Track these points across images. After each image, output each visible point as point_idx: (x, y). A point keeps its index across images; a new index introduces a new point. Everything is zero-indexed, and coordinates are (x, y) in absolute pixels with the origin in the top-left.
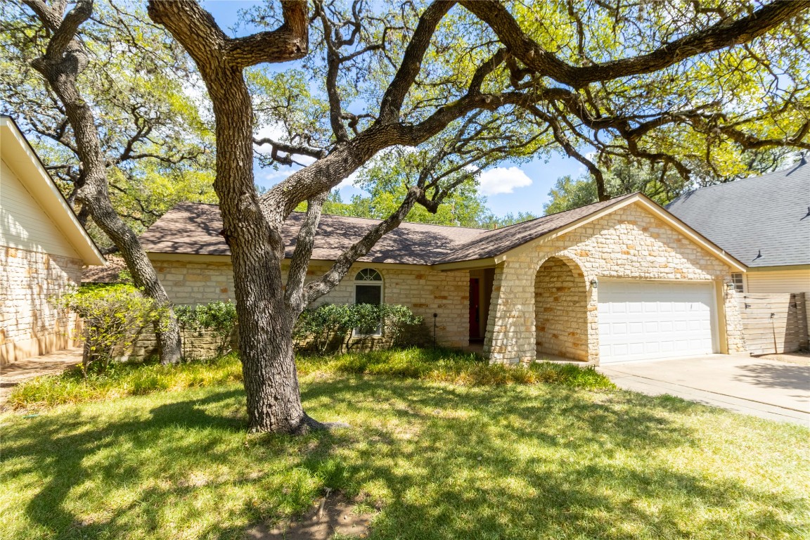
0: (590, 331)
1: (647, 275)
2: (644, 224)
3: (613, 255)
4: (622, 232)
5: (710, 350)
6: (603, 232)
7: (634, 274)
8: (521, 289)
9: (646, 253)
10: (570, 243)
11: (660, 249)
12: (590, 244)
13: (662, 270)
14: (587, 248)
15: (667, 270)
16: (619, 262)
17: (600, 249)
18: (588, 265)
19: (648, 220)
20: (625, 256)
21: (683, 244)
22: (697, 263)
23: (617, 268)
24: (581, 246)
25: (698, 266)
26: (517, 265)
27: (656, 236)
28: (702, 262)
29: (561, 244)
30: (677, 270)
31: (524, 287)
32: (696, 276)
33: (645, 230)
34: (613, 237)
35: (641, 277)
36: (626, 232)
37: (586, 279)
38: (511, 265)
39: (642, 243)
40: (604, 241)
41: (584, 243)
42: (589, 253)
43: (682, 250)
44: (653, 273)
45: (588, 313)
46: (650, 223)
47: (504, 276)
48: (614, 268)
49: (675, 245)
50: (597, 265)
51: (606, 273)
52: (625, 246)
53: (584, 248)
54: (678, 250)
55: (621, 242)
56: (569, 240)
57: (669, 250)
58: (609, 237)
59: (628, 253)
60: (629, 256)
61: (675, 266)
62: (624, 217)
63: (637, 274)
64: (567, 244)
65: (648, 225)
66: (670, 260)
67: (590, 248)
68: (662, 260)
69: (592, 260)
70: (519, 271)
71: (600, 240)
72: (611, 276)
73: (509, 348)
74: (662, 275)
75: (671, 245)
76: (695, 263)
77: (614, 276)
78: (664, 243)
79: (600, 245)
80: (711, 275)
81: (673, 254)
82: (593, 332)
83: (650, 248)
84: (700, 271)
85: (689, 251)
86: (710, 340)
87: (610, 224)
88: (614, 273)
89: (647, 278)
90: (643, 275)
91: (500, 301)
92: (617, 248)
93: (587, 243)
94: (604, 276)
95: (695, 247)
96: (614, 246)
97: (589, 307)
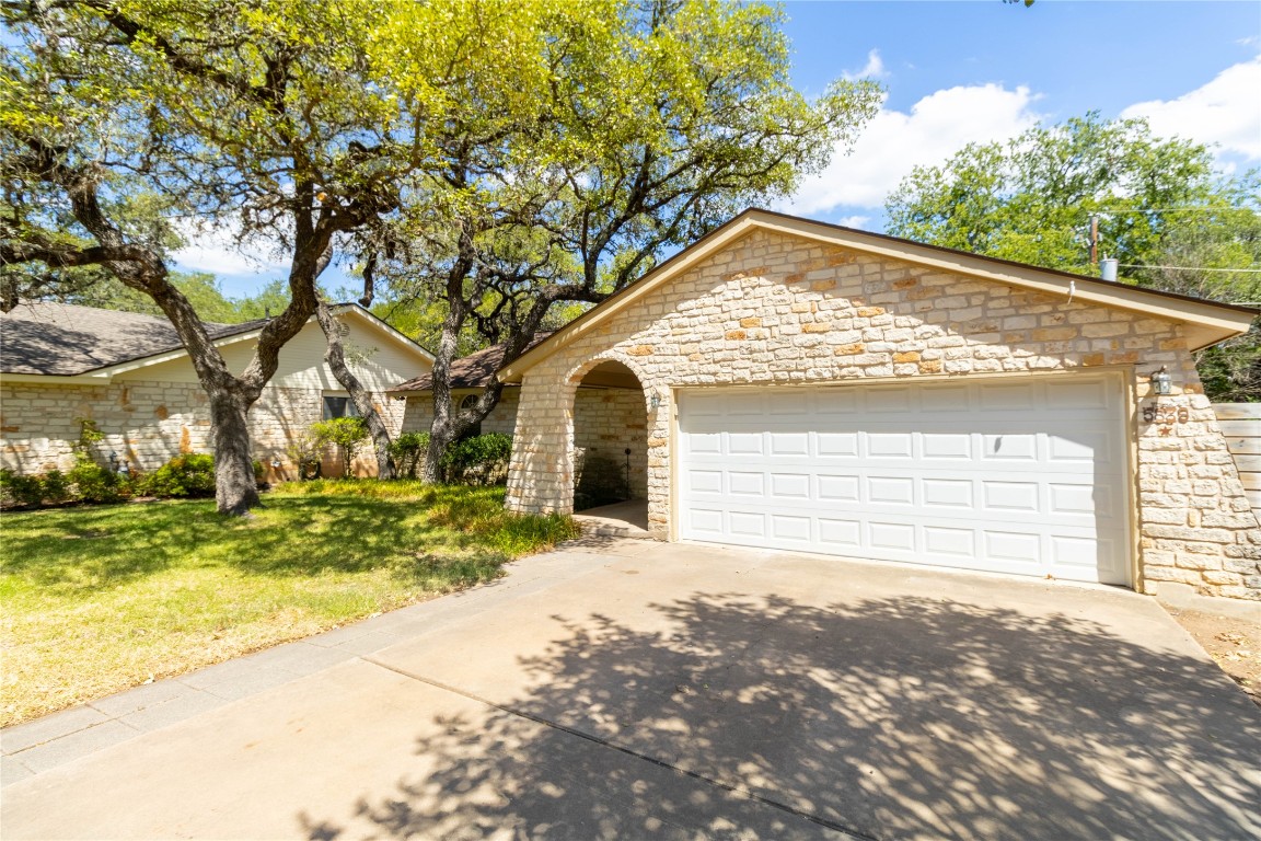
0: (651, 481)
1: (794, 375)
2: (791, 268)
3: (703, 346)
4: (729, 295)
5: (1092, 574)
6: (682, 306)
7: (758, 377)
8: (543, 413)
9: (797, 328)
10: (619, 337)
11: (839, 314)
12: (657, 333)
13: (844, 360)
14: (649, 340)
15: (859, 359)
16: (718, 356)
17: (676, 338)
18: (649, 368)
19: (804, 256)
20: (736, 343)
21: (926, 290)
22: (994, 330)
23: (716, 368)
24: (640, 338)
25: (997, 337)
26: (538, 380)
27: (831, 286)
28: (1012, 323)
29: (602, 340)
30: (899, 356)
31: (546, 410)
32: (980, 365)
33: (791, 279)
34: (706, 311)
35: (779, 381)
36: (739, 294)
37: (647, 393)
38: (529, 381)
39: (781, 309)
40: (685, 321)
41: (645, 333)
42: (653, 348)
43: (918, 306)
44: (819, 369)
45: (650, 450)
46: (809, 262)
47: (521, 396)
48: (705, 369)
49: (894, 297)
50: (670, 367)
51: (688, 379)
52: (735, 325)
53: (643, 340)
54: (907, 306)
55: (726, 316)
56: (618, 333)
57: (870, 310)
58: (695, 312)
59: (742, 336)
60: (744, 343)
61: (893, 346)
62: (736, 266)
63: (768, 376)
64: (612, 338)
65: (804, 267)
66: (872, 333)
67: (654, 339)
68: (848, 338)
69: (658, 359)
70: (540, 389)
71: (675, 322)
72: (701, 384)
73: (526, 492)
74: (845, 372)
75: (875, 299)
76: (979, 329)
77: (708, 384)
78: (852, 298)
79: (677, 330)
80: (1061, 356)
81: (888, 317)
82: (659, 482)
83: (808, 316)
84: (1003, 350)
85: (951, 303)
86: (1094, 543)
87: (701, 288)
88: (712, 379)
89: (799, 380)
90: (782, 375)
91: (516, 430)
92: (718, 330)
93: (650, 331)
94: (686, 384)
95: (983, 288)
96: (708, 328)
97: (651, 440)
